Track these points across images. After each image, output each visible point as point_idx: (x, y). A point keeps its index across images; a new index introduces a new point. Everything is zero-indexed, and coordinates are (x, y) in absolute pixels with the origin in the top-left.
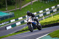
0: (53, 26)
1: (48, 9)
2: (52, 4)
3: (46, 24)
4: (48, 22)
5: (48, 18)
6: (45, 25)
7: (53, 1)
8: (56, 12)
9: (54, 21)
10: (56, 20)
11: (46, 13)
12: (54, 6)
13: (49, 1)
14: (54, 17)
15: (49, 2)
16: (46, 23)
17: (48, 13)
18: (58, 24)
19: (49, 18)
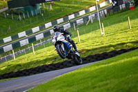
0: (35, 74)
1: (24, 32)
2: (33, 22)
3: (19, 68)
4: (24, 65)
5: (23, 54)
6: (16, 70)
7: (35, 15)
8: (42, 40)
9: (38, 62)
10: (42, 59)
11: (19, 43)
12: (38, 27)
13: (26, 14)
14: (39, 51)
15: (27, 18)
16: (19, 65)
17: (24, 42)
18: (47, 69)
19: (26, 56)
